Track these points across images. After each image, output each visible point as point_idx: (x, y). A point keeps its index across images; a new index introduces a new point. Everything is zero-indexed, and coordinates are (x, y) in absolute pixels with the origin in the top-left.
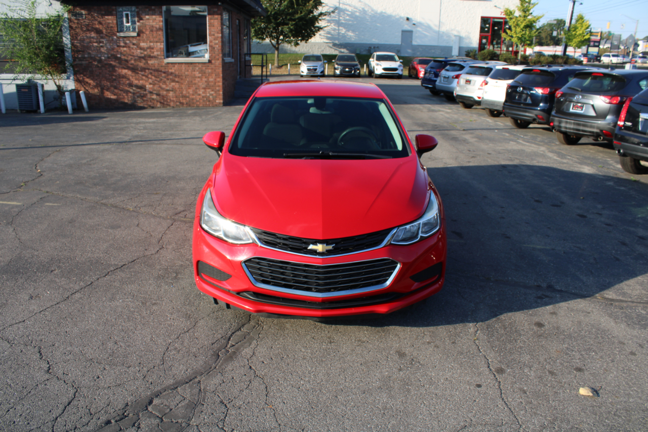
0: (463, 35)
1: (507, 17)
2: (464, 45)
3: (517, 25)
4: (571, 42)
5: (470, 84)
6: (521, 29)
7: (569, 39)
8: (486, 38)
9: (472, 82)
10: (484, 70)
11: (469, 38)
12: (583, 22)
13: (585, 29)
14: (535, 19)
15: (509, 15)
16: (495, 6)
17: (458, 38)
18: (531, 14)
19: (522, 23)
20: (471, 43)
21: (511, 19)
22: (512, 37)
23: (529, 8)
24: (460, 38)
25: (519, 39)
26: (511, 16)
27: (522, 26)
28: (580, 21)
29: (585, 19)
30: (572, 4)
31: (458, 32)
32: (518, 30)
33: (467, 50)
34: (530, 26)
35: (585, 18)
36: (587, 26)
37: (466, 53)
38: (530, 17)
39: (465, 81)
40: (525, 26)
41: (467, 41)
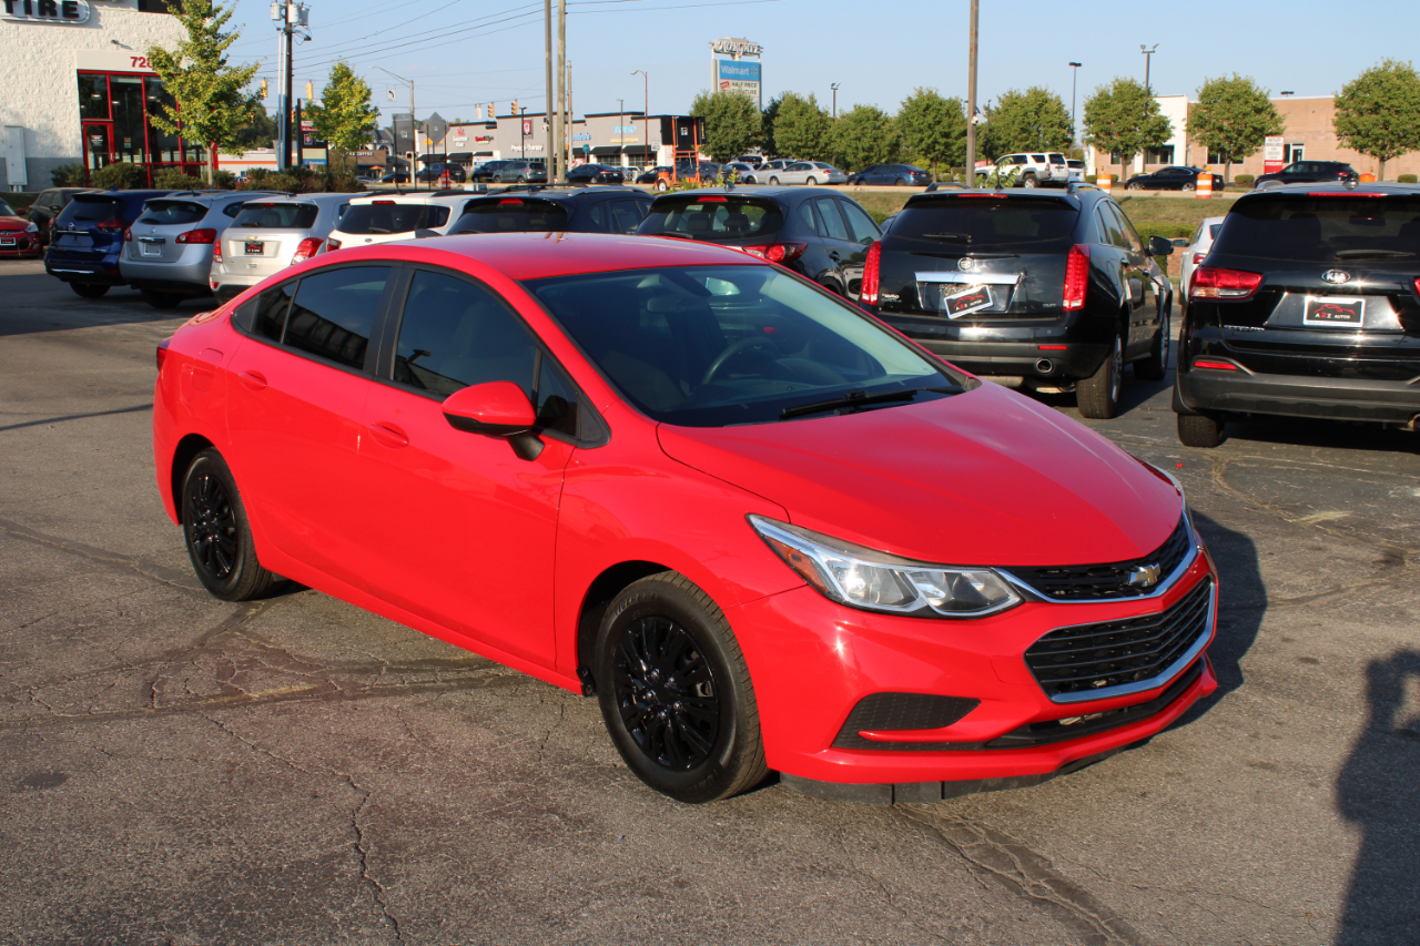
0: (32, 122)
1: (160, 72)
2: (37, 153)
3: (194, 92)
4: (331, 134)
5: (261, 252)
6: (206, 104)
7: (326, 128)
8: (102, 131)
9: (266, 249)
10: (295, 211)
11: (49, 132)
12: (352, 83)
13: (361, 102)
14: (239, 76)
15: (165, 67)
16: (115, 42)
17: (18, 131)
18: (224, 62)
19: (206, 87)
20: (61, 148)
21: (171, 76)
22: (182, 125)
23: (217, 48)
24: (26, 134)
25: (202, 129)
26: (171, 70)
27: (208, 95)
28: (345, 83)
29: (354, 75)
30: (285, 38)
31: (17, 116)
32: (198, 104)
33: (55, 167)
34: (227, 95)
35: (357, 73)
36: (364, 94)
37: (53, 176)
38: (220, 73)
39: (243, 245)
40: (215, 94)
41: (48, 142)
